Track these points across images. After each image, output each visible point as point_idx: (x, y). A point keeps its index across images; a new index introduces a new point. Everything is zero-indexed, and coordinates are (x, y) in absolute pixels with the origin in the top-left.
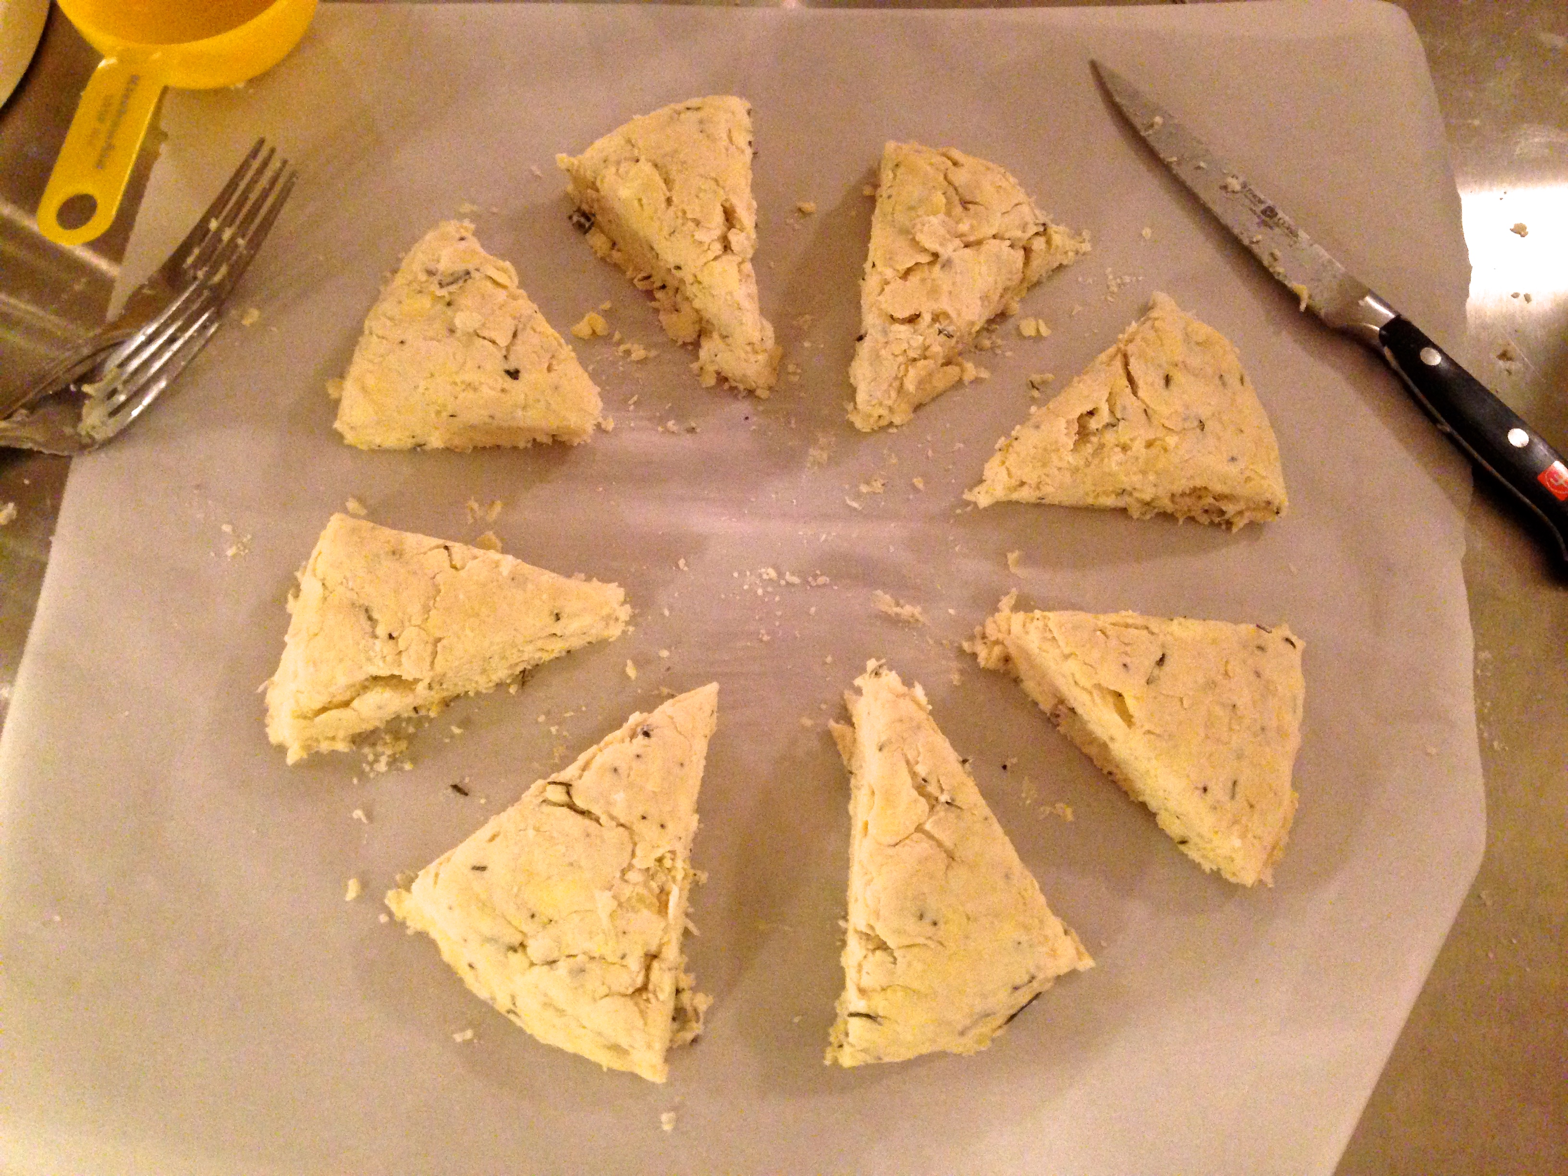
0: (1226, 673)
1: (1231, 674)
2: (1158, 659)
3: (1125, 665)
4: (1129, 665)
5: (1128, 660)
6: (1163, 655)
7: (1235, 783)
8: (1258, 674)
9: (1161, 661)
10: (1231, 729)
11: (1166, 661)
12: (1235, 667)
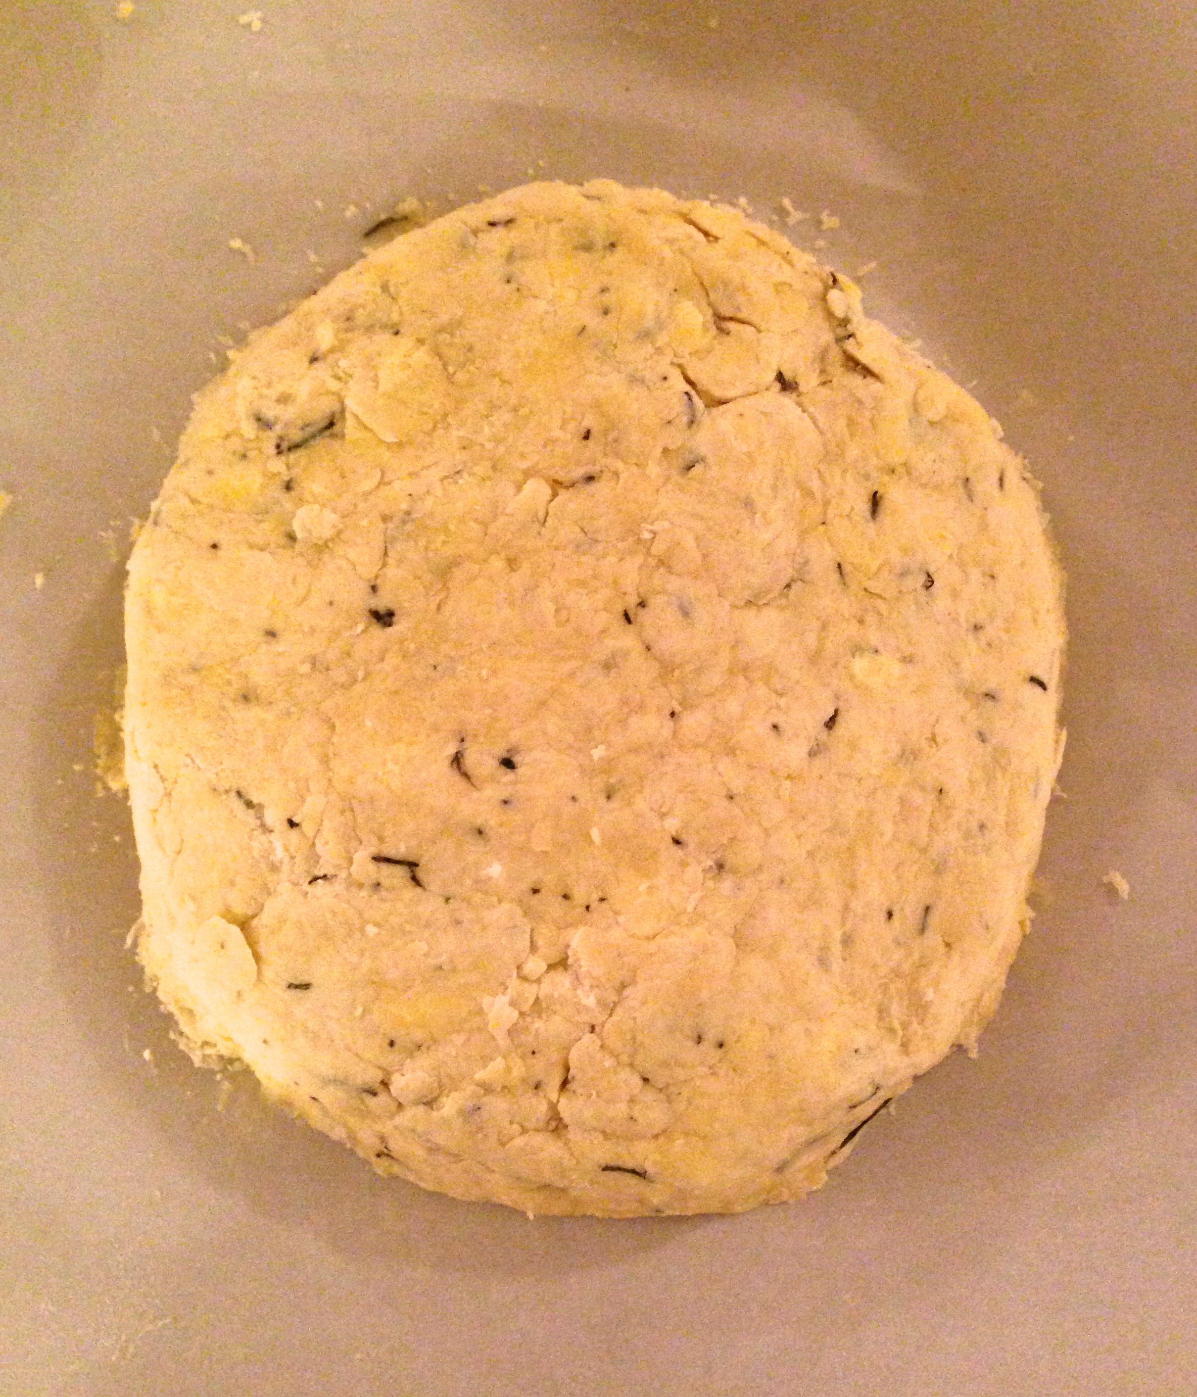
0: (933, 739)
1: (939, 740)
2: (827, 719)
3: (775, 727)
4: (782, 725)
5: (780, 719)
6: (836, 711)
7: (927, 909)
8: (982, 737)
9: (831, 723)
10: (931, 826)
11: (839, 719)
12: (949, 728)
